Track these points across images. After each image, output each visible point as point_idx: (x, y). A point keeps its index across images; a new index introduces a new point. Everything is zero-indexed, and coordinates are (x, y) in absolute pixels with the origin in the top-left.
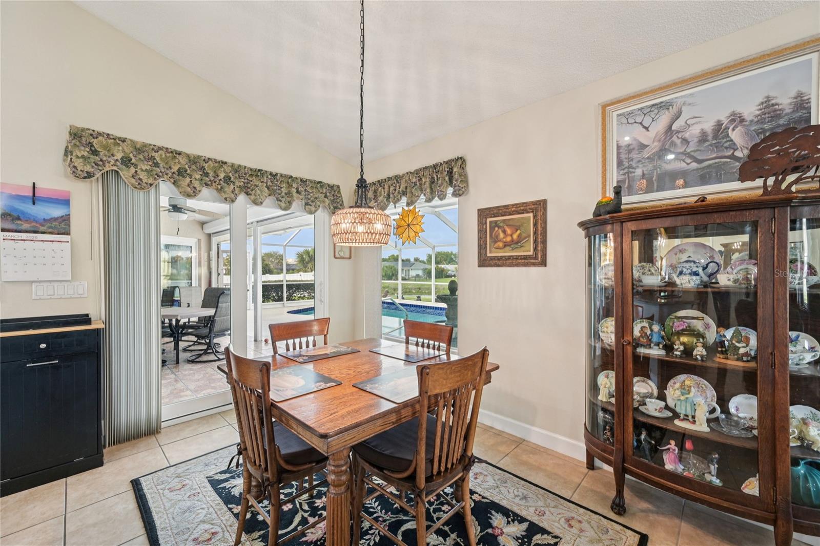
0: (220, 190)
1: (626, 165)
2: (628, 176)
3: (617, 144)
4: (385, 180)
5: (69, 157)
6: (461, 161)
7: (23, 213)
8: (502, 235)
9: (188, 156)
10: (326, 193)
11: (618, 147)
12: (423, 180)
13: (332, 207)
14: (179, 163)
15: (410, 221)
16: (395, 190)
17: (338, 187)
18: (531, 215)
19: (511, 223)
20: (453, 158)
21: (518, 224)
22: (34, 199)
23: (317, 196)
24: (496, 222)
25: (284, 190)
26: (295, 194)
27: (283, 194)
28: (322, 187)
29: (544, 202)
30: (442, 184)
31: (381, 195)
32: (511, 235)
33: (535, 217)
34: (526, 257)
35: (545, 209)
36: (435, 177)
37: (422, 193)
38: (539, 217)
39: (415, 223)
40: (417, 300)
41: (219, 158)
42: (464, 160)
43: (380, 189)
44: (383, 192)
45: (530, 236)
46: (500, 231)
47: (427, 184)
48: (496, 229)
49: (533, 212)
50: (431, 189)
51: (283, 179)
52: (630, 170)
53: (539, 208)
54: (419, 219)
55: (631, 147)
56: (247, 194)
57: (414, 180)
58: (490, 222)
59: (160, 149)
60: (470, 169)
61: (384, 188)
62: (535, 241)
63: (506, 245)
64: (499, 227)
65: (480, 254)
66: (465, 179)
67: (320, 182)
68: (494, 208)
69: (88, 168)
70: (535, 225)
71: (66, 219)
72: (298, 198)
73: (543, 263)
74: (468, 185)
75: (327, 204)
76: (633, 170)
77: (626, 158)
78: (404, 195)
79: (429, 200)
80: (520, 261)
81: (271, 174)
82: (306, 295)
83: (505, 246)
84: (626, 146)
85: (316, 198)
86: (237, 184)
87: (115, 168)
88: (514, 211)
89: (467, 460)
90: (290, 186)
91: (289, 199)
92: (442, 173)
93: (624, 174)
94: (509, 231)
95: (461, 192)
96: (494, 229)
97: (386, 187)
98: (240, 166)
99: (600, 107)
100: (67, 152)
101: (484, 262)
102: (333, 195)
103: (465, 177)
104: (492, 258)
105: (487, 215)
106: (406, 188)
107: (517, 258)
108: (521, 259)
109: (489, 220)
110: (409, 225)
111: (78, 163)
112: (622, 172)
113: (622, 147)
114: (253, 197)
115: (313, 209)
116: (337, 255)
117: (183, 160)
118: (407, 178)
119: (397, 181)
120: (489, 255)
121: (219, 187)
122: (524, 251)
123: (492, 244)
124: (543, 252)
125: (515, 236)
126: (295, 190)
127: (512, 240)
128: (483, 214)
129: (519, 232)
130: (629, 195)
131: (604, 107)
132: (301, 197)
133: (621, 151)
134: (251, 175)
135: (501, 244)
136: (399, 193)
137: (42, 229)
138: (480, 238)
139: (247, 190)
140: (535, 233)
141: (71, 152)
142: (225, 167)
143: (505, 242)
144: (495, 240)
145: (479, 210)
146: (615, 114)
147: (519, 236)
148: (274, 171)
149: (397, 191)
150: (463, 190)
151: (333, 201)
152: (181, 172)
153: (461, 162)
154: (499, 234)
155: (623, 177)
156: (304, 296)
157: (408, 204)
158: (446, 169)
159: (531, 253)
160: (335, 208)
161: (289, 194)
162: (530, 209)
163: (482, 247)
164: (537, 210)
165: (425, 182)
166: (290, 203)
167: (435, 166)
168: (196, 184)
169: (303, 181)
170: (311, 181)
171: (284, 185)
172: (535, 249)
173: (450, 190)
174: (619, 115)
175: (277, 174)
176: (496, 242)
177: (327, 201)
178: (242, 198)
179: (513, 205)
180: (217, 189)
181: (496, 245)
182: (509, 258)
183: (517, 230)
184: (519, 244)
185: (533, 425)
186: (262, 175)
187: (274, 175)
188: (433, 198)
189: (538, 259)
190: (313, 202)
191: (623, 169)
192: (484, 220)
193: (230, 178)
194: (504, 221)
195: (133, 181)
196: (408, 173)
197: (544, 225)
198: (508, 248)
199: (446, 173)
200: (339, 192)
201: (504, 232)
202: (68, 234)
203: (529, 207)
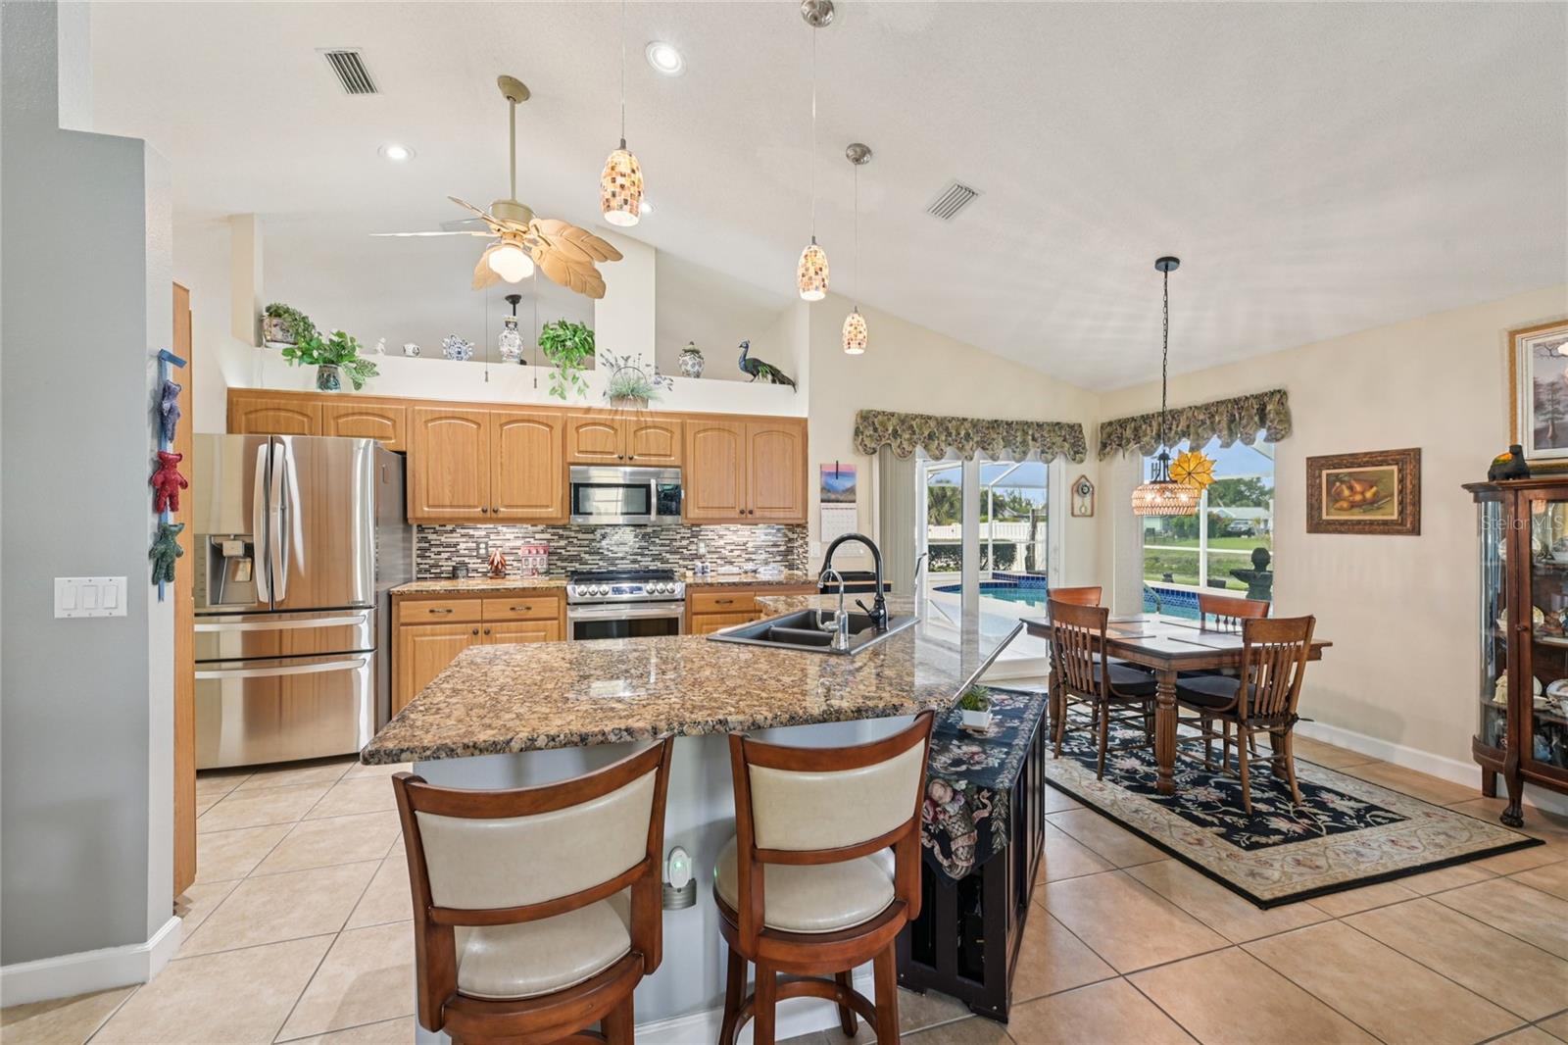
0: (961, 449)
1: (1550, 408)
2: (1553, 424)
3: (1535, 383)
4: (1153, 415)
5: (861, 437)
6: (1281, 395)
7: (832, 487)
8: (1346, 493)
9: (936, 419)
10: (1065, 436)
11: (1536, 386)
12: (1217, 418)
13: (1072, 453)
14: (930, 427)
15: (1191, 468)
16: (1170, 429)
17: (1080, 426)
18: (1395, 468)
19: (1361, 477)
20: (1267, 390)
21: (1375, 478)
22: (837, 475)
23: (1054, 441)
24: (1337, 475)
25: (1019, 439)
26: (1031, 442)
27: (1018, 444)
28: (1060, 429)
29: (1418, 452)
30: (1248, 424)
31: (1145, 435)
32: (1363, 493)
33: (1400, 471)
34: (1385, 523)
35: (1419, 461)
36: (1237, 415)
37: (1214, 434)
38: (1408, 471)
39: (1199, 471)
40: (1164, 581)
41: (961, 416)
42: (1285, 393)
43: (1144, 427)
44: (1148, 431)
45: (1392, 495)
46: (1344, 487)
47: (1224, 424)
48: (1338, 484)
49: (1397, 464)
50: (1230, 429)
51: (1018, 427)
52: (1556, 415)
53: (1409, 460)
54: (1207, 465)
55: (1557, 386)
56: (983, 448)
57: (1201, 417)
58: (1328, 475)
59: (916, 416)
60: (1293, 404)
61: (1150, 426)
62: (1401, 503)
63: (1353, 505)
64: (1342, 482)
65: (1310, 517)
66: (1285, 418)
67: (1058, 424)
68: (1333, 456)
69: (873, 445)
70: (1401, 481)
71: (852, 490)
72: (1034, 446)
73: (1416, 530)
74: (1290, 425)
75: (1066, 449)
76: (1561, 416)
77: (1549, 401)
78: (1184, 436)
79: (1226, 445)
80: (1377, 527)
81: (1007, 423)
82: (952, 564)
83: (1352, 507)
84: (1548, 385)
85: (1054, 444)
86: (975, 440)
87: (889, 442)
88: (1367, 462)
89: (1290, 717)
90: (1025, 433)
91: (1024, 449)
92: (1247, 410)
93: (1547, 420)
94: (1358, 487)
95: (1279, 436)
96: (1334, 484)
97: (1155, 424)
98: (978, 420)
99: (1506, 333)
100: (857, 432)
101: (1316, 525)
102: (1074, 437)
103: (1285, 416)
104: (1329, 523)
105: (1323, 465)
106: (1188, 427)
107: (1372, 523)
108: (1378, 524)
109: (1324, 473)
110: (1189, 474)
111: (867, 441)
112: (1542, 418)
113: (1541, 385)
114: (990, 452)
115: (1049, 457)
116: (1076, 512)
117: (932, 424)
118: (1190, 414)
119: (1173, 418)
120: (1325, 517)
121: (960, 446)
122: (1383, 515)
123: (1331, 505)
124: (1414, 517)
125: (1369, 495)
126: (1030, 437)
127: (1364, 500)
128: (1315, 464)
129: (1374, 489)
130: (1554, 448)
131: (1513, 334)
132: (1038, 445)
133: (1541, 390)
134: (988, 428)
135: (1345, 505)
136: (1176, 433)
137: (841, 498)
138: (1310, 496)
139: (984, 445)
140: (1401, 492)
141: (862, 433)
142: (965, 423)
143: (1351, 502)
144: (1335, 498)
145: (1308, 459)
146: (1531, 343)
147: (1375, 494)
148: (1010, 420)
149: (1173, 432)
150: (1283, 432)
151: (1073, 445)
152: (931, 437)
153: (1278, 396)
154: (1342, 491)
155: (1544, 424)
156: (948, 565)
157: (1192, 450)
158: (1256, 407)
159: (1395, 517)
160: (1076, 453)
161: (1024, 442)
162: (1393, 460)
163: (1313, 508)
164: (1404, 462)
165: (1219, 421)
166: (1025, 453)
167: (1236, 401)
168: (943, 445)
169: (1040, 426)
170: (1048, 424)
171: (1019, 434)
172: (1401, 513)
173: (1262, 433)
174: (1535, 346)
175: (1012, 422)
176: (1337, 501)
177: (1067, 445)
178: (978, 453)
179: (1366, 454)
180: (958, 448)
181: (1338, 505)
182: (1359, 522)
183: (1371, 487)
184: (1376, 505)
185: (1398, 741)
186: (998, 426)
187: (1009, 424)
188: (1232, 442)
189: (1406, 526)
190: (1049, 448)
191: (1545, 414)
192: (1317, 472)
193: (969, 435)
194: (1350, 474)
195: (899, 450)
196: (1191, 408)
197: (1417, 481)
198: (1356, 510)
199: (1255, 411)
200: (1081, 431)
201: (1351, 488)
202: (854, 501)
203: (1393, 457)
